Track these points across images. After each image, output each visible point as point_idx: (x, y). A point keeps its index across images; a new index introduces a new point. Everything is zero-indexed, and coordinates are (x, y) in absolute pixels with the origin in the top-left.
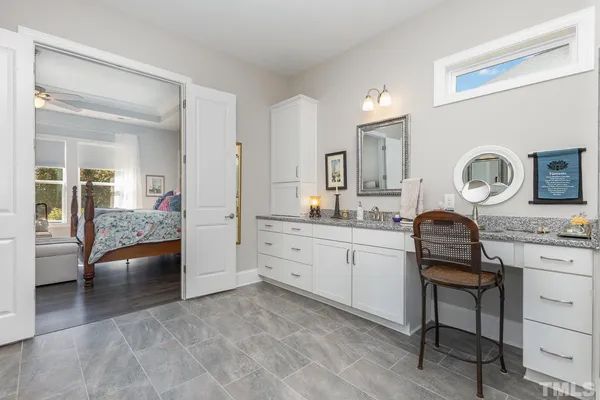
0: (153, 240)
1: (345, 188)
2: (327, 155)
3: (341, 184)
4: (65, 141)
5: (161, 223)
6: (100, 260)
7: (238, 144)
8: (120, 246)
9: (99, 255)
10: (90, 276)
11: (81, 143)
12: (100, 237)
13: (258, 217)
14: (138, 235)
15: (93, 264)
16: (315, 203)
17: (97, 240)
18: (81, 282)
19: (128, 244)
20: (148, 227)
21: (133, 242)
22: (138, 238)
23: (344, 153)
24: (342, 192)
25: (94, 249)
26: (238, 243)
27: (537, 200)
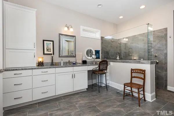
3: (51, 53)
16: (40, 60)
23: (53, 41)
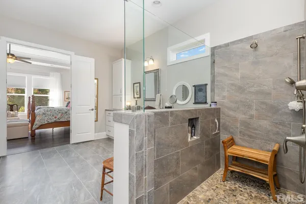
0: (61, 120)
1: (140, 97)
2: (134, 84)
3: (139, 96)
4: (26, 76)
5: (66, 113)
6: (37, 129)
7: (95, 79)
8: (46, 122)
9: (37, 126)
10: (33, 135)
11: (34, 77)
12: (38, 118)
13: (106, 110)
14: (55, 118)
15: (35, 130)
16: (128, 104)
17: (36, 120)
18: (30, 138)
19: (50, 122)
20: (60, 115)
21: (53, 121)
22: (55, 119)
23: (139, 83)
24: (138, 99)
25: (35, 124)
26: (96, 121)
27: (195, 103)
